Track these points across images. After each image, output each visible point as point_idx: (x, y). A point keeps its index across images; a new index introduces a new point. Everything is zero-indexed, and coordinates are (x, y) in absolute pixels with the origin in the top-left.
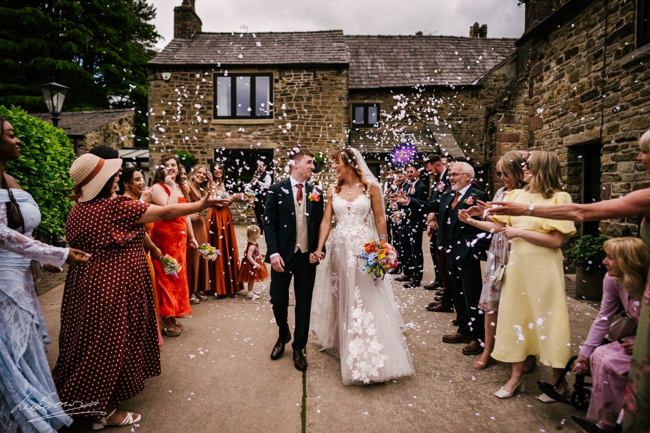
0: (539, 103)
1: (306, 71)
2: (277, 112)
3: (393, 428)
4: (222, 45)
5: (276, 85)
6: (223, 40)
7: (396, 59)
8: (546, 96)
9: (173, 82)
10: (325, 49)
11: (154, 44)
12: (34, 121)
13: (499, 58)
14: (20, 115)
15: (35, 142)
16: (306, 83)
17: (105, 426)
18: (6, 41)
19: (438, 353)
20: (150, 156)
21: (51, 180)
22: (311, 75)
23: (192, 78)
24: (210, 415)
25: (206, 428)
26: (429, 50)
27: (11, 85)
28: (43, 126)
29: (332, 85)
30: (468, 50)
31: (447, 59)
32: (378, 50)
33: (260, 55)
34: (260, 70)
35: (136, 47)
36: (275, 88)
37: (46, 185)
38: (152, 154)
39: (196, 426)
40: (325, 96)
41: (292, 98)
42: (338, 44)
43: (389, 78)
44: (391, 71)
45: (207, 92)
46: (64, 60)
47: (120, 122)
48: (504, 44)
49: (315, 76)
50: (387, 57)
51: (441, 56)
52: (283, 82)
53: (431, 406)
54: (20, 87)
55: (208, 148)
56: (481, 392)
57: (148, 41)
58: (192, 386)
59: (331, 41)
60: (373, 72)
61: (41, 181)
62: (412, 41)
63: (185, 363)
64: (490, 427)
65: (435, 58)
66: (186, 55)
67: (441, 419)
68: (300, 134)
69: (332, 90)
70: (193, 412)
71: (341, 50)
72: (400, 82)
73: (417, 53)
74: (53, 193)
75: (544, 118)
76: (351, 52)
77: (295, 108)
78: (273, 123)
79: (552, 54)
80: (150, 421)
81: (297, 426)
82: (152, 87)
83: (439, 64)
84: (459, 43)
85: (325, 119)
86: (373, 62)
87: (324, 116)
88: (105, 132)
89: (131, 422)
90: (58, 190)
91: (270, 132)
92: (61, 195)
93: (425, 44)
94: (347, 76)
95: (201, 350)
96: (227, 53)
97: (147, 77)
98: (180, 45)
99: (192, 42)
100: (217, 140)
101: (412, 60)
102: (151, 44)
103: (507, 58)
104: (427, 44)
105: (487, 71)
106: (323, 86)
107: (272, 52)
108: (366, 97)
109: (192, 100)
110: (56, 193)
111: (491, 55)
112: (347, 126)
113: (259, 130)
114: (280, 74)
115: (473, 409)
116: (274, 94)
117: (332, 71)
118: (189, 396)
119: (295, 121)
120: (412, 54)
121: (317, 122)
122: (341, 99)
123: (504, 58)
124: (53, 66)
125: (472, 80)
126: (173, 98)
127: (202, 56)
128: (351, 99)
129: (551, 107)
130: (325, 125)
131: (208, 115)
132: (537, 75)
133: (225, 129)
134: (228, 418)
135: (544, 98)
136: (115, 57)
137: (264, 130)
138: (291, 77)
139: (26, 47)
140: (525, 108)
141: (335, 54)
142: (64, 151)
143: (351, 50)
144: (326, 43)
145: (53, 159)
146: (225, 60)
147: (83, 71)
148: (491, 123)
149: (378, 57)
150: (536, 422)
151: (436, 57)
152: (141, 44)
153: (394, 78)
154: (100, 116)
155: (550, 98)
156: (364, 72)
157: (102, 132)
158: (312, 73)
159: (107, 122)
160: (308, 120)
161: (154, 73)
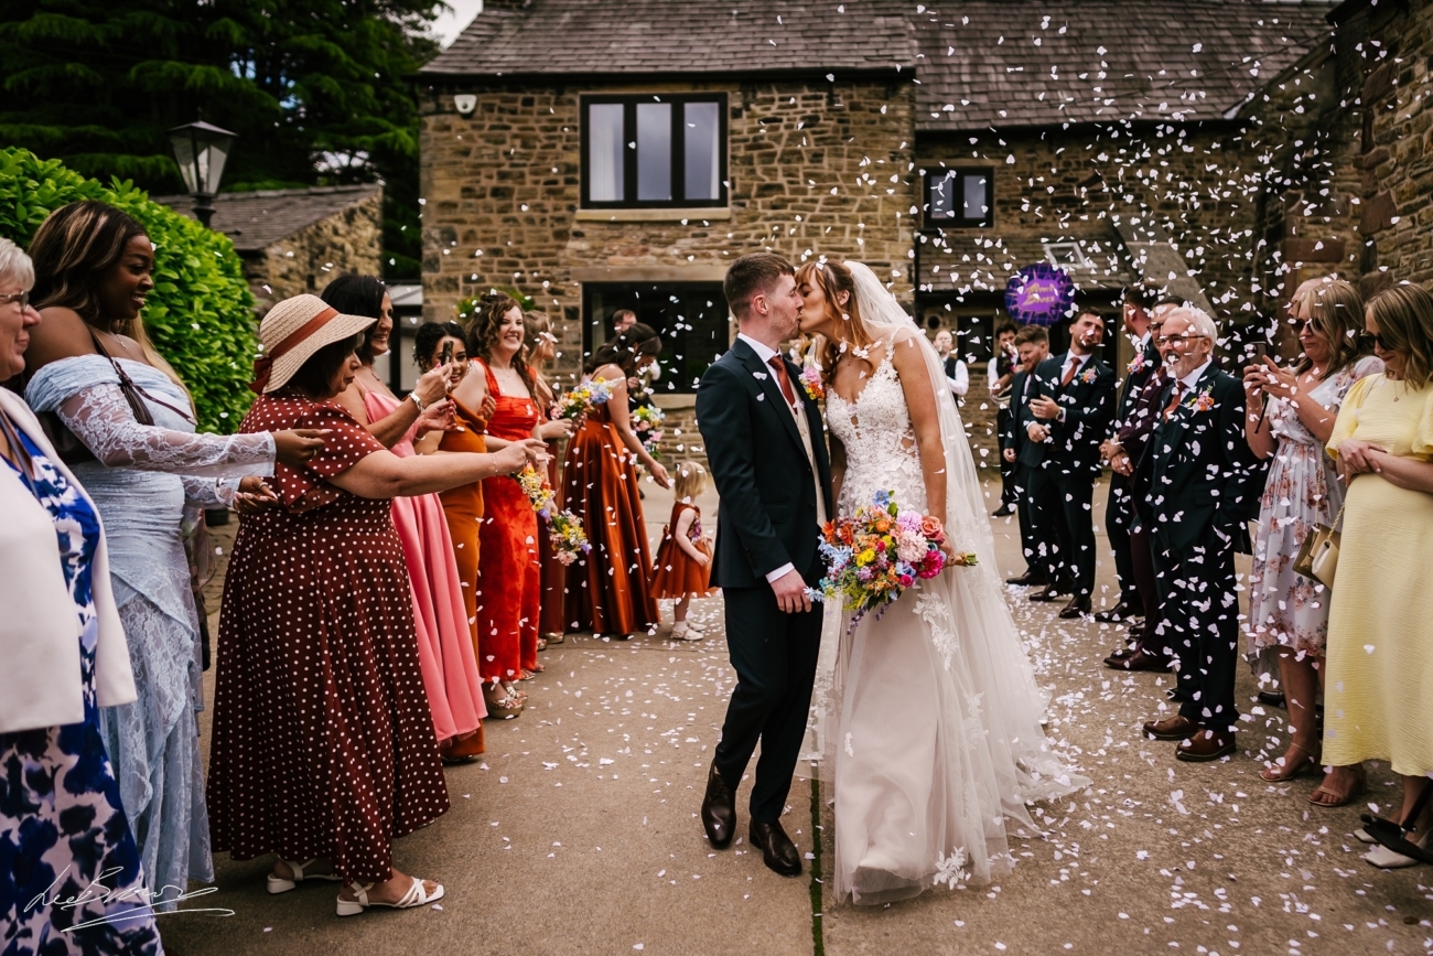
0: (1388, 163)
1: (810, 89)
2: (738, 190)
3: (1022, 919)
4: (601, 26)
5: (735, 124)
6: (603, 14)
7: (1032, 55)
8: (1403, 145)
9: (482, 119)
10: (856, 33)
11: (430, 23)
12: (163, 215)
13: (1291, 50)
14: (132, 202)
15: (167, 265)
16: (809, 118)
17: (364, 907)
18: (70, 19)
19: (1131, 760)
20: (426, 301)
21: (202, 356)
22: (821, 98)
23: (528, 108)
24: (601, 887)
25: (595, 915)
26: (1115, 33)
27: (82, 129)
28: (182, 227)
29: (873, 122)
30: (1215, 33)
31: (1161, 54)
32: (987, 35)
33: (695, 50)
34: (696, 87)
35: (387, 32)
36: (733, 132)
37: (192, 367)
38: (429, 296)
39: (571, 909)
40: (855, 151)
41: (774, 154)
42: (888, 19)
43: (1014, 104)
44: (1020, 87)
45: (564, 143)
46: (209, 64)
47: (350, 217)
48: (1304, 15)
49: (831, 101)
50: (1010, 52)
51: (1147, 48)
52: (752, 116)
53: (1113, 874)
54: (105, 132)
55: (567, 280)
56: (1232, 846)
57: (415, 16)
58: (554, 828)
59: (872, 12)
60: (976, 89)
61: (182, 359)
62: (1072, 10)
63: (536, 780)
64: (1249, 916)
65: (1131, 54)
66: (514, 52)
67: (1135, 900)
68: (795, 245)
69: (873, 135)
70: (562, 881)
71: (896, 34)
72: (1042, 113)
73: (1085, 41)
74: (207, 388)
75: (1399, 202)
76: (920, 40)
77: (781, 180)
78: (727, 217)
79: (1417, 42)
80: (465, 899)
81: (803, 913)
82: (429, 130)
83: (1141, 67)
84: (1192, 15)
85: (856, 206)
86: (976, 64)
87: (854, 201)
88: (312, 243)
89: (423, 899)
90: (217, 381)
91: (719, 241)
92: (224, 394)
93: (1106, 18)
94: (911, 100)
95: (571, 753)
96: (613, 45)
97: (417, 105)
98: (497, 27)
99: (527, 18)
100: (590, 261)
101: (1073, 59)
102: (423, 22)
103: (1311, 52)
104: (1111, 18)
105: (1263, 83)
106: (851, 125)
107: (725, 43)
108: (957, 152)
109: (529, 163)
110: (212, 387)
111: (1272, 44)
112: (911, 224)
113: (694, 236)
114: (745, 96)
115: (1210, 879)
116: (729, 145)
117: (872, 88)
118: (551, 849)
119: (782, 211)
120: (1074, 42)
121: (836, 215)
122: (895, 155)
123: (1306, 51)
124: (182, 80)
125: (1223, 108)
126: (482, 156)
127: (553, 53)
128: (921, 157)
129: (1415, 172)
130: (857, 222)
131: (568, 198)
132: (1383, 96)
133: (608, 233)
134: (643, 895)
135: (1399, 151)
136: (338, 56)
137: (705, 235)
138: (771, 104)
139: (120, 34)
140: (1356, 176)
141: (882, 46)
142: (230, 287)
143: (920, 35)
144: (857, 19)
145: (207, 306)
146: (609, 63)
147: (255, 90)
148: (1271, 214)
149: (989, 52)
150: (1358, 909)
151: (1134, 50)
152: (396, 24)
153: (1027, 104)
154: (298, 201)
155: (1412, 151)
156: (953, 90)
157: (305, 243)
158: (825, 94)
159: (316, 217)
160: (813, 210)
161: (435, 95)
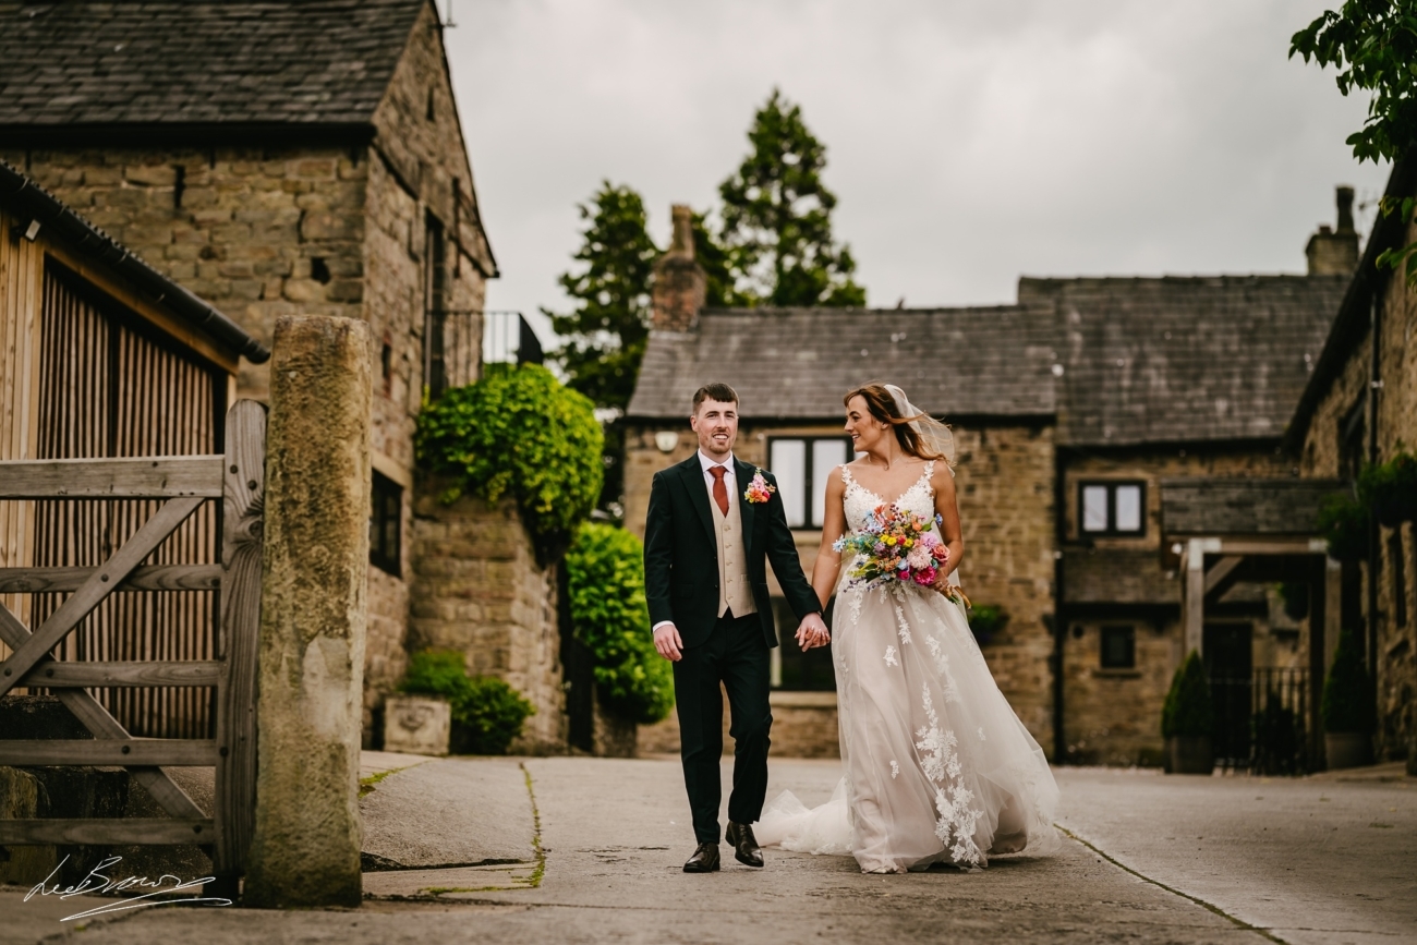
1: (965, 430)
4: (770, 353)
6: (769, 338)
7: (1200, 353)
10: (1008, 368)
16: (964, 456)
22: (974, 438)
29: (1020, 460)
32: (1156, 327)
40: (1004, 485)
42: (1039, 349)
43: (1170, 415)
44: (1180, 394)
49: (984, 440)
50: (1177, 349)
59: (1025, 340)
60: (1134, 396)
69: (1019, 470)
71: (1044, 370)
72: (1197, 426)
73: (1259, 335)
82: (633, 464)
87: (1003, 526)
101: (1241, 358)
106: (1000, 463)
108: (1110, 464)
117: (1019, 430)
120: (1247, 336)
121: (988, 539)
122: (1038, 488)
130: (1005, 546)
141: (1030, 386)
144: (1010, 349)
149: (1155, 349)
153: (1183, 415)
156: (1112, 397)
158: (978, 435)
161: (639, 433)
